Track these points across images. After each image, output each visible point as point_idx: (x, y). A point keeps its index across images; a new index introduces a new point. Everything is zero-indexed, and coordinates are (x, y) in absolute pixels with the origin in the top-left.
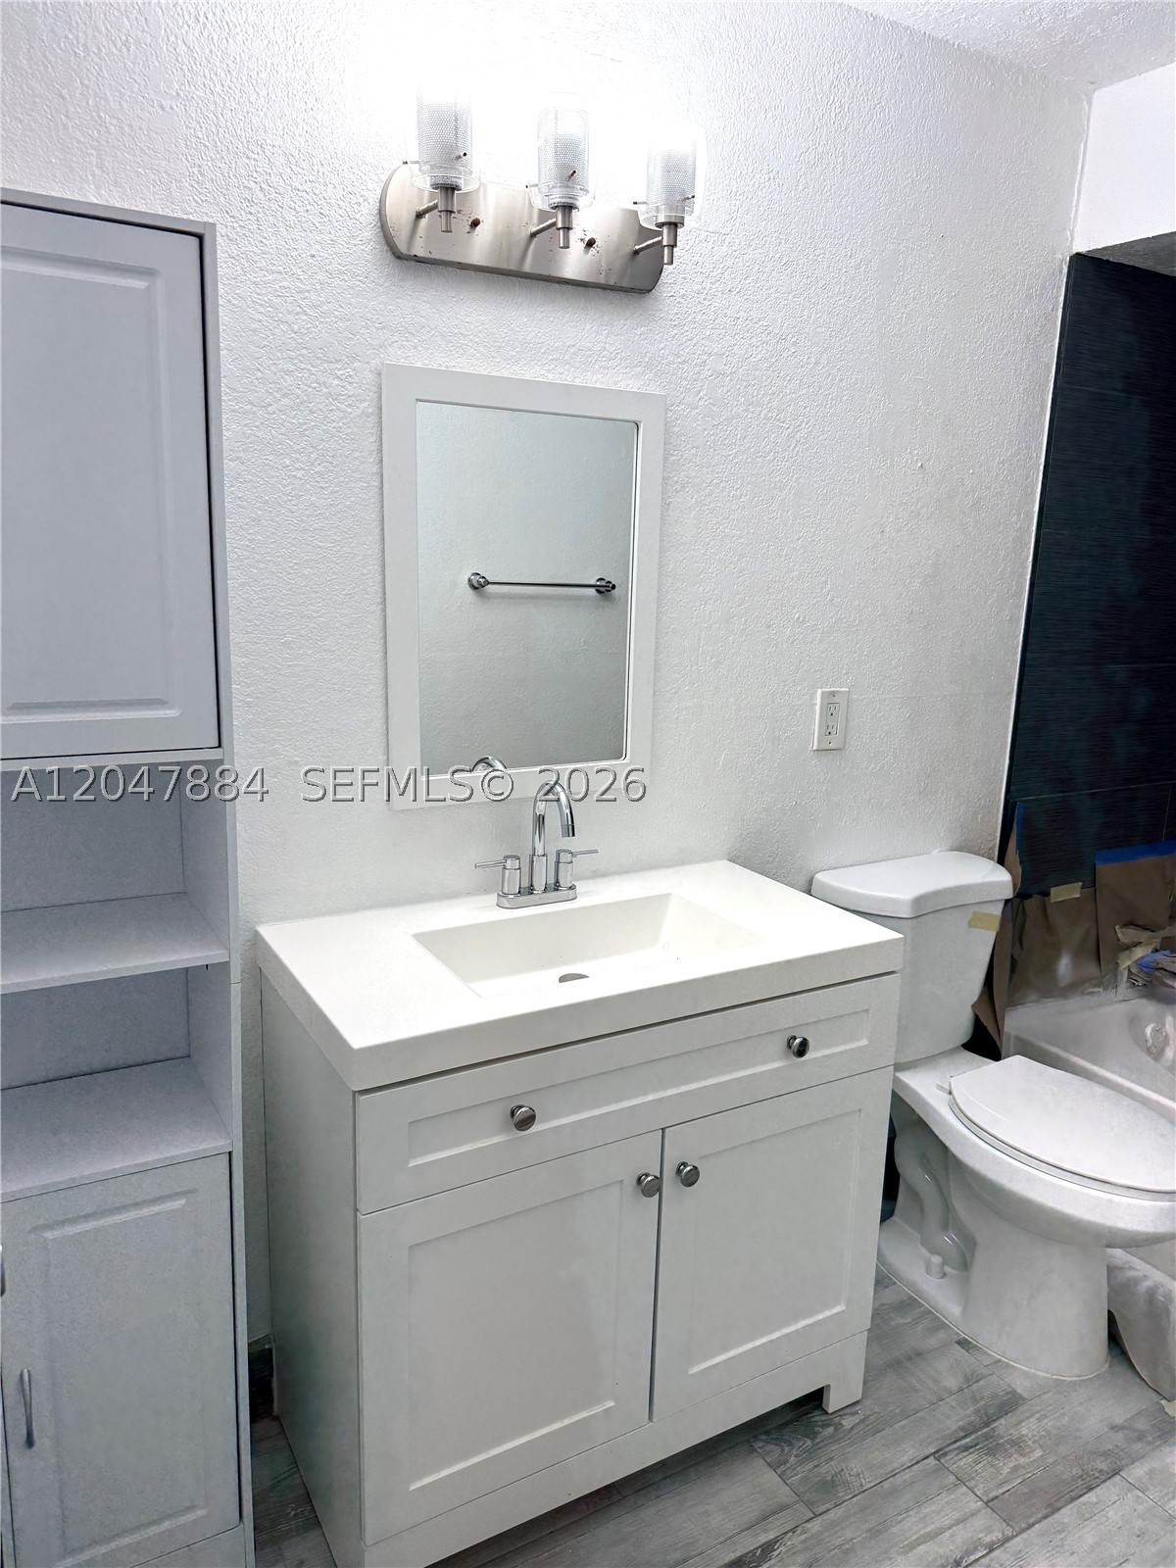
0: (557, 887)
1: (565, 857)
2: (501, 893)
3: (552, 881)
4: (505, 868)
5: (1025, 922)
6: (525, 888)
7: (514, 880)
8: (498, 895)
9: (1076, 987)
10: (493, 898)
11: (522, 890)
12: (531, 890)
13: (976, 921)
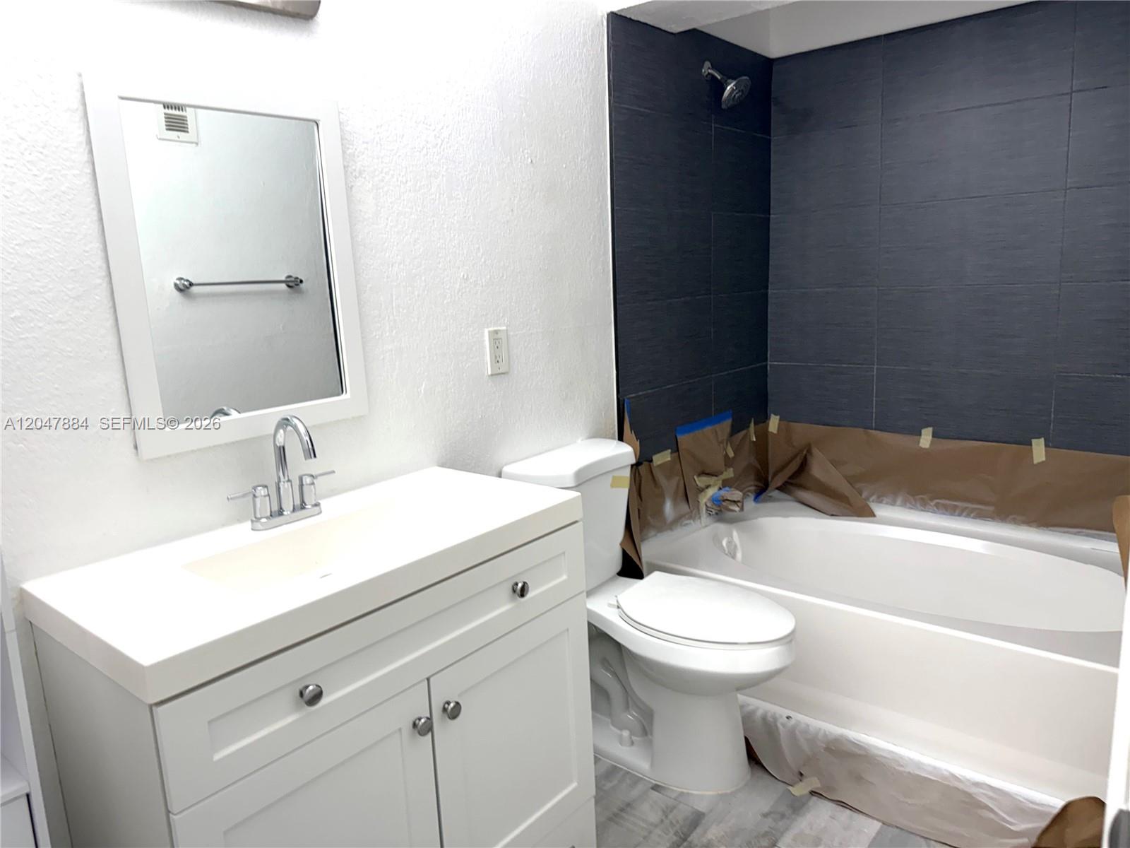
0: (303, 506)
1: (307, 480)
2: (254, 519)
3: (298, 502)
4: (254, 496)
5: (641, 481)
6: (275, 512)
7: (264, 506)
8: (252, 521)
9: (678, 520)
10: (248, 524)
11: (273, 514)
12: (280, 512)
13: (615, 483)
